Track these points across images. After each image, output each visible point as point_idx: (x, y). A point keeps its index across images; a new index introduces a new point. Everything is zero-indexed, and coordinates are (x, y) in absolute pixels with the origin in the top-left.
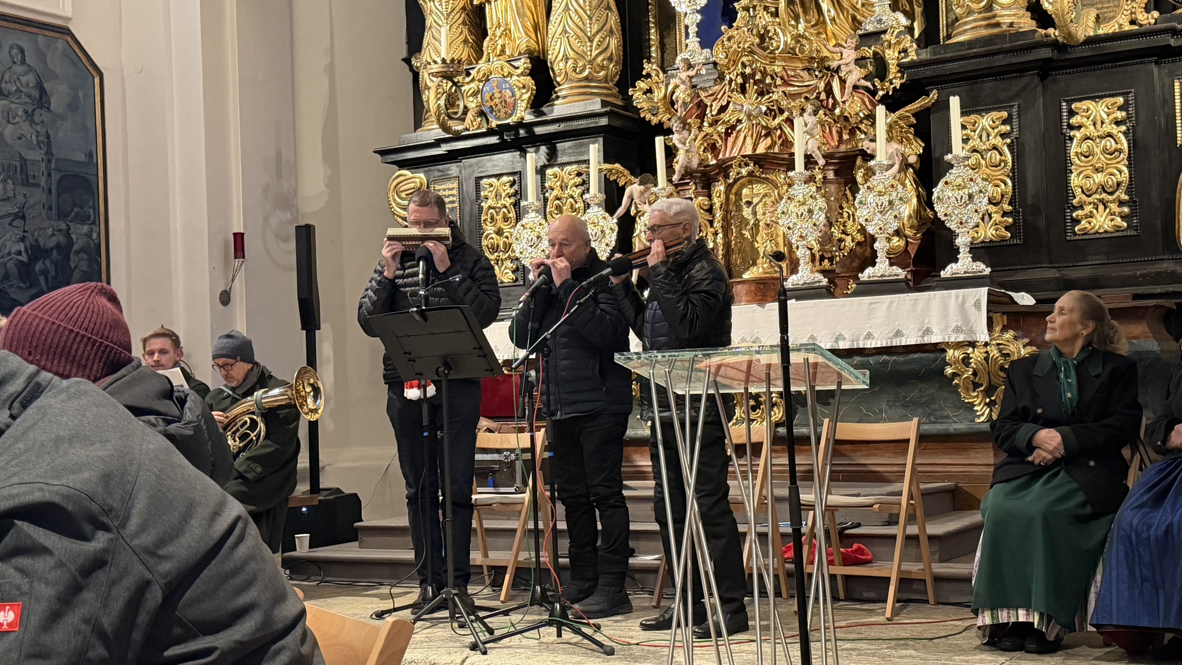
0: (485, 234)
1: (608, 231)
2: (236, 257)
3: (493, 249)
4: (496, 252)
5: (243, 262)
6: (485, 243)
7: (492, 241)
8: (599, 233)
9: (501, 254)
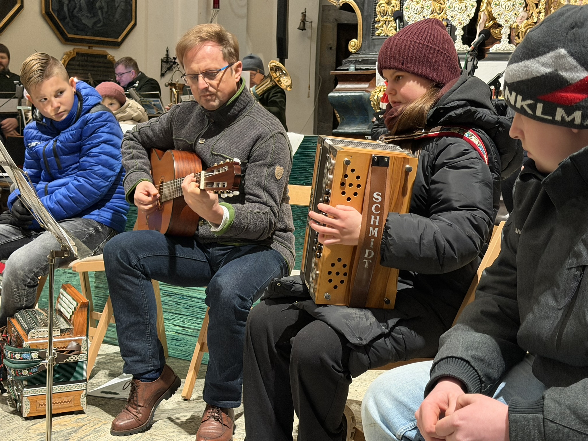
0: (379, 4)
1: (469, 7)
2: (214, 7)
3: (383, 14)
4: (385, 15)
5: (218, 11)
6: (378, 9)
7: (383, 8)
8: (464, 8)
9: (389, 17)
